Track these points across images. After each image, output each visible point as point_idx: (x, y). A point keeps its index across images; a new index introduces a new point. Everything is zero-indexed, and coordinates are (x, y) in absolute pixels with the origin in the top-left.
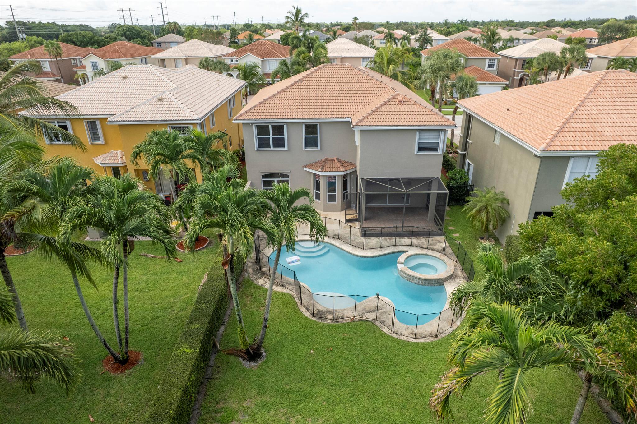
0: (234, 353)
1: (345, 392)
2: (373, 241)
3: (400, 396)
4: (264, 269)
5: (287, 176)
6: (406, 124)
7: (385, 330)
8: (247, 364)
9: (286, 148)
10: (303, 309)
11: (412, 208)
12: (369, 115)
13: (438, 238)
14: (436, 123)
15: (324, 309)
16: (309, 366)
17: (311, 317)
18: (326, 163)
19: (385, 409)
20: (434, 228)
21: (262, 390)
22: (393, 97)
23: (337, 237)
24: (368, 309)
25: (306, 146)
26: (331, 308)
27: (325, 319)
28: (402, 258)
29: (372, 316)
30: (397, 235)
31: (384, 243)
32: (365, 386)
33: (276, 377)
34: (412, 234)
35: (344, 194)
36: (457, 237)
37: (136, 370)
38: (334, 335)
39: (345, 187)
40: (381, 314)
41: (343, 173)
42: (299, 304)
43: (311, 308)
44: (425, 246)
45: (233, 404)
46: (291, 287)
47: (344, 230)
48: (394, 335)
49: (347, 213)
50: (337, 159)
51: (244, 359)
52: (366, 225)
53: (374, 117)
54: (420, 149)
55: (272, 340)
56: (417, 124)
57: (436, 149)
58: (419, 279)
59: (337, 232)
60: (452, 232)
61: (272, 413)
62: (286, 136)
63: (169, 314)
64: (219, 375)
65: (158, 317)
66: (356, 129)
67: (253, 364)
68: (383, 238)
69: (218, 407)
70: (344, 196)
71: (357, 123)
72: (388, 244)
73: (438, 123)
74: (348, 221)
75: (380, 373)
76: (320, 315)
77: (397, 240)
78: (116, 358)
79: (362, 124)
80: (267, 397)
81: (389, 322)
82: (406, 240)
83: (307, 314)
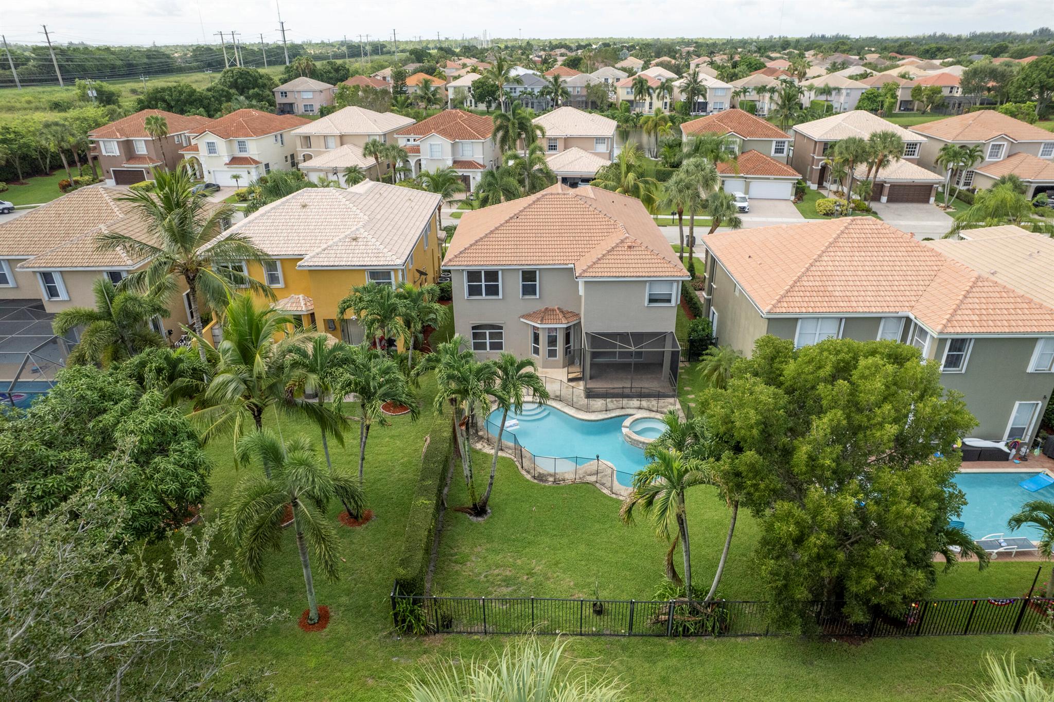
0: (463, 510)
1: (565, 541)
2: (599, 403)
3: (612, 543)
4: (480, 433)
5: (501, 328)
6: (635, 274)
7: (605, 491)
8: (474, 519)
9: (500, 296)
10: (524, 473)
11: (646, 364)
12: (594, 263)
13: (671, 400)
14: (667, 274)
15: (545, 473)
16: (532, 520)
17: (532, 480)
18: (546, 314)
19: (600, 553)
20: (668, 390)
21: (490, 539)
22: (622, 242)
23: (558, 398)
24: (589, 472)
25: (524, 294)
26: (552, 471)
27: (546, 481)
28: (627, 422)
29: (593, 479)
30: (623, 396)
31: (610, 406)
32: (584, 536)
33: (502, 529)
34: (641, 396)
35: (567, 348)
36: (692, 399)
37: (372, 524)
38: (555, 495)
39: (567, 341)
40: (602, 477)
41: (565, 326)
42: (520, 467)
43: (532, 471)
44: (655, 409)
45: (466, 550)
46: (510, 451)
47: (566, 392)
48: (614, 496)
49: (571, 370)
50: (559, 309)
51: (471, 515)
52: (591, 385)
53: (599, 266)
54: (651, 301)
55: (494, 500)
56: (647, 274)
57: (669, 301)
58: (644, 443)
59: (558, 393)
60: (688, 393)
61: (500, 556)
62: (500, 283)
63: (390, 476)
64: (449, 528)
65: (379, 480)
66: (581, 282)
67: (480, 519)
68: (608, 400)
69: (452, 552)
70: (567, 351)
71: (581, 274)
72: (614, 407)
73: (670, 274)
74: (570, 380)
75: (597, 526)
76: (541, 478)
77: (625, 402)
78: (351, 514)
79: (586, 274)
80: (496, 545)
81: (609, 484)
82: (635, 402)
83: (528, 477)
